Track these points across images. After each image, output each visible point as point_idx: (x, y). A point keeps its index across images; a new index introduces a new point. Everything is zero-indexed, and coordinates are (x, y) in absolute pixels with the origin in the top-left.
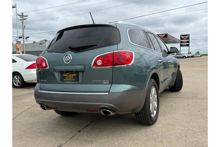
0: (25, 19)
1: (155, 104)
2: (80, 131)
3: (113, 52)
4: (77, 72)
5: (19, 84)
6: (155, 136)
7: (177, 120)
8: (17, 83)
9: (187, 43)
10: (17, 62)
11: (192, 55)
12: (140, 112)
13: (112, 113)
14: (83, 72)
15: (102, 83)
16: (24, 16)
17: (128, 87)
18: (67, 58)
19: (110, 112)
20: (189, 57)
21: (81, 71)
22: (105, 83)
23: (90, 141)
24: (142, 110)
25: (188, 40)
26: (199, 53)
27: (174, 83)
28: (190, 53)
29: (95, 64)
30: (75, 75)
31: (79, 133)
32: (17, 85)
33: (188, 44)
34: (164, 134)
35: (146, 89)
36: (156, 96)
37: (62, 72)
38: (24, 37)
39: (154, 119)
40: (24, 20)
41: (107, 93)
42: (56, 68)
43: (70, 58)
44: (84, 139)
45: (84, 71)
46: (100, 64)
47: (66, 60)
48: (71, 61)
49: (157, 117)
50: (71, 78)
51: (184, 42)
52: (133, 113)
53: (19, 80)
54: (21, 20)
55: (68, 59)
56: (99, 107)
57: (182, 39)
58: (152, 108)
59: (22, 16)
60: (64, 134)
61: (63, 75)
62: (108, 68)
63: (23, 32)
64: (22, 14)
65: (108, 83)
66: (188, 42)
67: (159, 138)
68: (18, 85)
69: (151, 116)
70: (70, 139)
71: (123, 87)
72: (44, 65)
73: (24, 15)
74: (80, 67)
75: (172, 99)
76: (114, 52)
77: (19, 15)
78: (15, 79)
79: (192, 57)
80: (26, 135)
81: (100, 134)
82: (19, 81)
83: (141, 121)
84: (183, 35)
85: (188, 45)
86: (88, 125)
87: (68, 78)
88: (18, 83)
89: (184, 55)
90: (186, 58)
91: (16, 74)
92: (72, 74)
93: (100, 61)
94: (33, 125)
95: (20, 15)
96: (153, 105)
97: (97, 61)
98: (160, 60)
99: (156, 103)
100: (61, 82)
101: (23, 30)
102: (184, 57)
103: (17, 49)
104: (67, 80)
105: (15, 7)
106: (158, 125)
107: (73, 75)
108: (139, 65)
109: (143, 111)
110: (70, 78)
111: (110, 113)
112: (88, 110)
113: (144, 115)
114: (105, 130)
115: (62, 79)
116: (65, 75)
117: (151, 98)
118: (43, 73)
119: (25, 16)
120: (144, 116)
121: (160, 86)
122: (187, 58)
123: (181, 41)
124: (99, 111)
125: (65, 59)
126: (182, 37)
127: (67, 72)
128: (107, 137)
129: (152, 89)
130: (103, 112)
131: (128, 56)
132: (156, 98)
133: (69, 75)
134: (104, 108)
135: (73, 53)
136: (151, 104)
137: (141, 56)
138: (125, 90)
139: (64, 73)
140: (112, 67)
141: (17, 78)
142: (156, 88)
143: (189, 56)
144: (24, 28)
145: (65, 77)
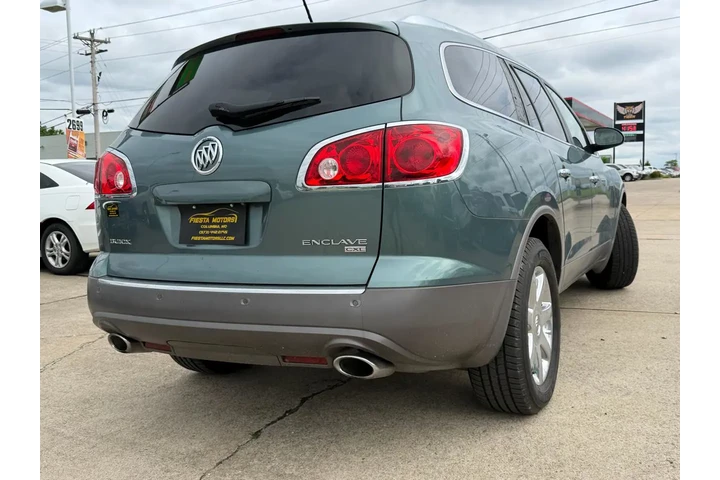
0: (101, 51)
1: (547, 335)
2: (256, 435)
3: (383, 126)
4: (244, 208)
5: (64, 261)
6: (550, 460)
7: (628, 394)
8: (60, 259)
9: (637, 129)
10: (57, 185)
11: (653, 171)
12: (488, 365)
13: (377, 370)
14: (265, 206)
15: (339, 251)
16: (98, 41)
17: (442, 267)
18: (204, 151)
19: (372, 364)
20: (643, 177)
21: (257, 204)
22: (351, 249)
23: (291, 475)
24: (496, 358)
25: (641, 121)
26: (675, 165)
27: (606, 259)
28: (648, 164)
29: (313, 176)
30: (234, 219)
31: (255, 442)
32: (57, 264)
33: (641, 132)
34: (581, 452)
35: (514, 274)
36: (548, 305)
37: (185, 209)
38: (96, 111)
39: (543, 390)
40: (97, 56)
41: (360, 291)
42: (162, 191)
43: (214, 154)
44: (269, 467)
45: (268, 203)
46: (333, 174)
47: (201, 162)
48: (217, 165)
49: (554, 383)
50: (220, 232)
51: (628, 128)
52: (462, 369)
53: (67, 247)
54: (87, 55)
55: (208, 158)
56: (326, 346)
57: (619, 116)
58: (535, 349)
59: (93, 40)
60: (198, 446)
61: (191, 219)
62: (364, 192)
63: (95, 94)
64: (92, 35)
65: (364, 249)
66: (641, 127)
67: (566, 468)
68: (62, 266)
69: (532, 379)
70: (218, 464)
71: (422, 266)
72: (121, 183)
73: (96, 38)
74: (254, 189)
75: (601, 316)
76: (389, 125)
77: (81, 39)
78: (52, 245)
79: (655, 176)
80: (55, 449)
81: (332, 448)
82: (64, 249)
83: (491, 398)
84: (623, 105)
85: (641, 138)
86: (290, 412)
87: (207, 232)
88: (63, 257)
89: (628, 171)
90: (633, 179)
91: (54, 225)
92: (226, 214)
93: (332, 161)
94: (87, 405)
95: (86, 39)
96: (537, 338)
97: (321, 164)
98: (564, 167)
99: (546, 333)
100: (184, 246)
101: (95, 86)
102: (628, 178)
103: (70, 145)
104: (207, 238)
105: (64, 9)
106: (559, 417)
107: (228, 220)
108: (486, 187)
109: (501, 361)
110: (215, 232)
111: (370, 370)
112: (284, 358)
113: (503, 377)
114: (354, 433)
115: (188, 235)
116: (196, 220)
117: (530, 310)
118: (117, 211)
119: (101, 42)
120: (504, 383)
121: (562, 268)
122: (636, 179)
123: (618, 122)
124: (329, 360)
125: (198, 155)
126: (622, 110)
127: (204, 207)
128: (360, 460)
129: (534, 277)
130: (344, 364)
131: (445, 145)
132: (550, 311)
133: (211, 220)
134: (346, 349)
135: (228, 134)
136: (530, 336)
137: (496, 150)
138: (430, 278)
139: (195, 212)
140: (378, 187)
141: (57, 241)
142: (549, 276)
143: (644, 173)
144: (97, 79)
145: (198, 227)
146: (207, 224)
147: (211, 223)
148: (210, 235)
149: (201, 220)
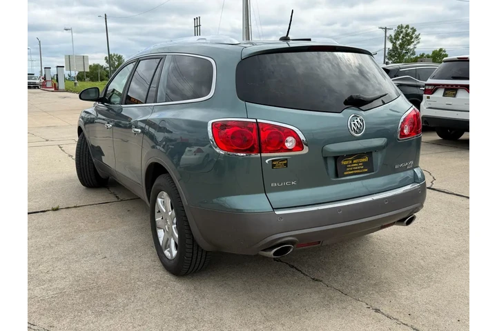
18: (356, 123)
22: (409, 167)
30: (366, 159)
47: (356, 129)
48: (364, 130)
50: (359, 168)
55: (359, 127)
61: (342, 162)
65: (412, 166)
87: (351, 169)
92: (361, 157)
104: (352, 172)
107: (363, 160)
110: (356, 168)
116: (345, 163)
118: (285, 164)
133: (353, 161)
139: (344, 158)
145: (346, 166)
146: (350, 164)
147: (352, 163)
148: (353, 170)
149: (347, 162)
